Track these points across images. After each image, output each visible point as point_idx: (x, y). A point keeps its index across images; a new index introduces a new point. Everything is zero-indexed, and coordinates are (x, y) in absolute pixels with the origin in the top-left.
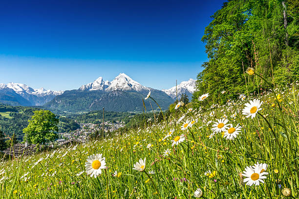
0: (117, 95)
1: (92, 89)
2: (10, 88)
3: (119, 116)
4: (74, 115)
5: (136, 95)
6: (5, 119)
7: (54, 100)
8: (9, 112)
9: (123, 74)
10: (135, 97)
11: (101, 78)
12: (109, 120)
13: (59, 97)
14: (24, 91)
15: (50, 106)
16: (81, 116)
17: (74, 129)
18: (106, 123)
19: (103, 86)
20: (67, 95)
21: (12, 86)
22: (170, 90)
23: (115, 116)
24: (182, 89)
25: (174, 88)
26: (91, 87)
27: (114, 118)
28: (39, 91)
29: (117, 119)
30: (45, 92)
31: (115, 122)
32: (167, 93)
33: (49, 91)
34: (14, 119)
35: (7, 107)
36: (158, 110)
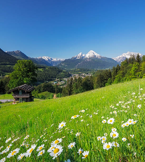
0: (89, 61)
1: (77, 58)
2: (43, 58)
3: (90, 71)
4: (69, 70)
5: (98, 61)
6: (41, 71)
7: (61, 63)
8: (42, 69)
9: (92, 51)
10: (97, 62)
11: (81, 53)
12: (85, 73)
13: (63, 62)
14: (49, 60)
15: (59, 66)
16: (72, 70)
17: (69, 76)
18: (83, 74)
19: (82, 56)
20: (66, 61)
21: (44, 57)
22: (116, 58)
23: (88, 71)
24: (123, 57)
25: (119, 57)
26: (77, 57)
27: (87, 72)
28: (55, 60)
29: (89, 73)
30: (57, 60)
31: (88, 74)
32: (115, 60)
33: (59, 59)
34: (44, 71)
35: (41, 66)
36: (110, 68)
